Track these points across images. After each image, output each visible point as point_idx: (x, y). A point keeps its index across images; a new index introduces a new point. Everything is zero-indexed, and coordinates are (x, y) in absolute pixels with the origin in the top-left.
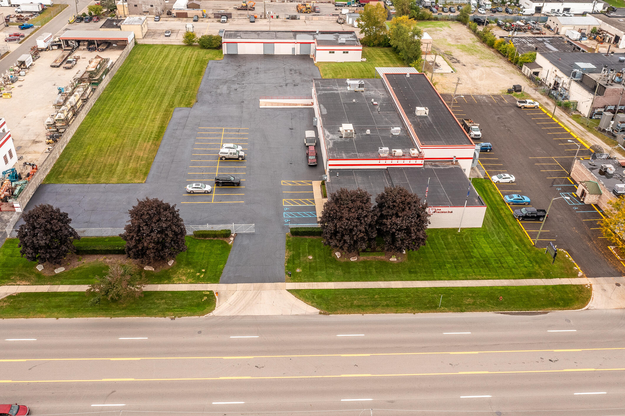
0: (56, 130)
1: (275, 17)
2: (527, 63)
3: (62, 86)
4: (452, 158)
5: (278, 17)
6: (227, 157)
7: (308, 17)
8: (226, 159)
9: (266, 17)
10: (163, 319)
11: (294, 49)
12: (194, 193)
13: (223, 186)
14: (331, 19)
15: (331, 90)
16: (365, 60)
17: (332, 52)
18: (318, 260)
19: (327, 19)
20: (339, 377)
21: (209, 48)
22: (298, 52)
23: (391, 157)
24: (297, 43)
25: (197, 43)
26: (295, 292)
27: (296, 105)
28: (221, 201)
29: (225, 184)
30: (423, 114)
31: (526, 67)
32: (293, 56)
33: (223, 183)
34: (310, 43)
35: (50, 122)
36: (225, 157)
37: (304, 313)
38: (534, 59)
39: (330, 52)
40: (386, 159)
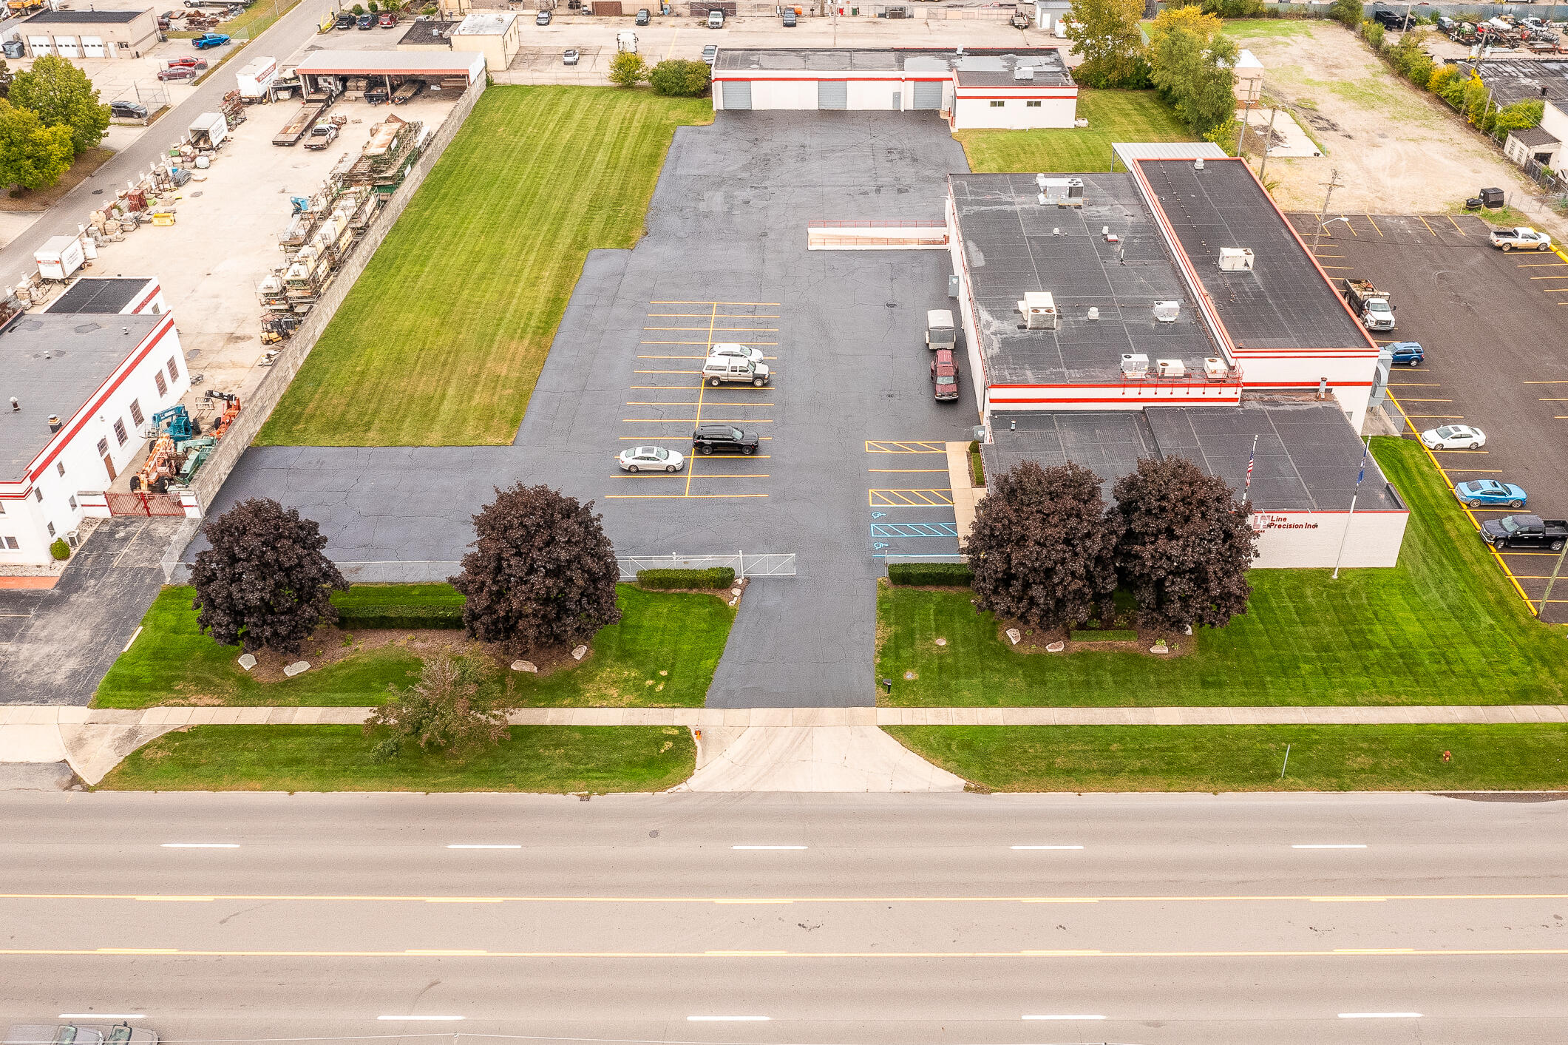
0: (286, 307)
1: (848, 11)
2: (1517, 130)
3: (303, 195)
4: (1318, 384)
5: (855, 12)
6: (723, 379)
7: (934, 11)
8: (722, 383)
9: (826, 12)
10: (559, 797)
11: (897, 97)
12: (638, 471)
13: (713, 453)
14: (995, 17)
15: (996, 203)
16: (1084, 123)
17: (998, 103)
18: (961, 650)
19: (985, 17)
20: (1016, 957)
21: (677, 95)
22: (907, 104)
23: (1154, 380)
24: (906, 79)
25: (646, 83)
26: (902, 733)
27: (904, 242)
28: (708, 493)
29: (719, 449)
30: (1240, 267)
31: (1515, 140)
32: (896, 114)
33: (714, 446)
34: (941, 80)
35: (271, 287)
36: (718, 378)
37: (923, 786)
38: (1538, 118)
39: (994, 104)
40: (1140, 384)
